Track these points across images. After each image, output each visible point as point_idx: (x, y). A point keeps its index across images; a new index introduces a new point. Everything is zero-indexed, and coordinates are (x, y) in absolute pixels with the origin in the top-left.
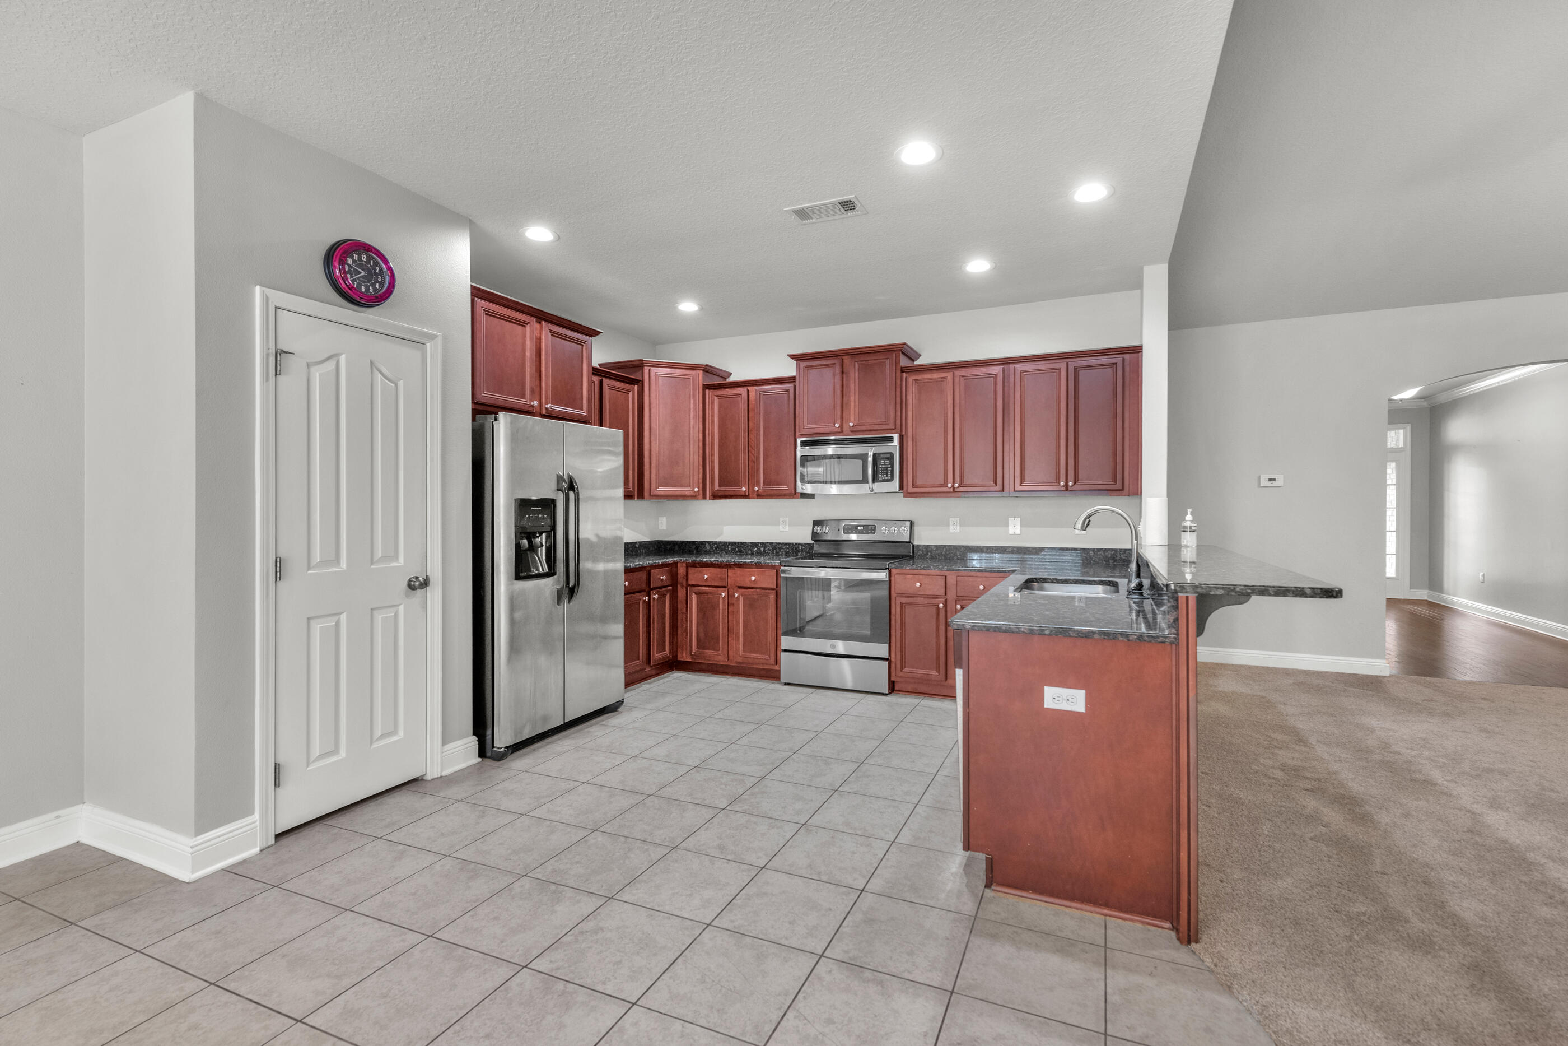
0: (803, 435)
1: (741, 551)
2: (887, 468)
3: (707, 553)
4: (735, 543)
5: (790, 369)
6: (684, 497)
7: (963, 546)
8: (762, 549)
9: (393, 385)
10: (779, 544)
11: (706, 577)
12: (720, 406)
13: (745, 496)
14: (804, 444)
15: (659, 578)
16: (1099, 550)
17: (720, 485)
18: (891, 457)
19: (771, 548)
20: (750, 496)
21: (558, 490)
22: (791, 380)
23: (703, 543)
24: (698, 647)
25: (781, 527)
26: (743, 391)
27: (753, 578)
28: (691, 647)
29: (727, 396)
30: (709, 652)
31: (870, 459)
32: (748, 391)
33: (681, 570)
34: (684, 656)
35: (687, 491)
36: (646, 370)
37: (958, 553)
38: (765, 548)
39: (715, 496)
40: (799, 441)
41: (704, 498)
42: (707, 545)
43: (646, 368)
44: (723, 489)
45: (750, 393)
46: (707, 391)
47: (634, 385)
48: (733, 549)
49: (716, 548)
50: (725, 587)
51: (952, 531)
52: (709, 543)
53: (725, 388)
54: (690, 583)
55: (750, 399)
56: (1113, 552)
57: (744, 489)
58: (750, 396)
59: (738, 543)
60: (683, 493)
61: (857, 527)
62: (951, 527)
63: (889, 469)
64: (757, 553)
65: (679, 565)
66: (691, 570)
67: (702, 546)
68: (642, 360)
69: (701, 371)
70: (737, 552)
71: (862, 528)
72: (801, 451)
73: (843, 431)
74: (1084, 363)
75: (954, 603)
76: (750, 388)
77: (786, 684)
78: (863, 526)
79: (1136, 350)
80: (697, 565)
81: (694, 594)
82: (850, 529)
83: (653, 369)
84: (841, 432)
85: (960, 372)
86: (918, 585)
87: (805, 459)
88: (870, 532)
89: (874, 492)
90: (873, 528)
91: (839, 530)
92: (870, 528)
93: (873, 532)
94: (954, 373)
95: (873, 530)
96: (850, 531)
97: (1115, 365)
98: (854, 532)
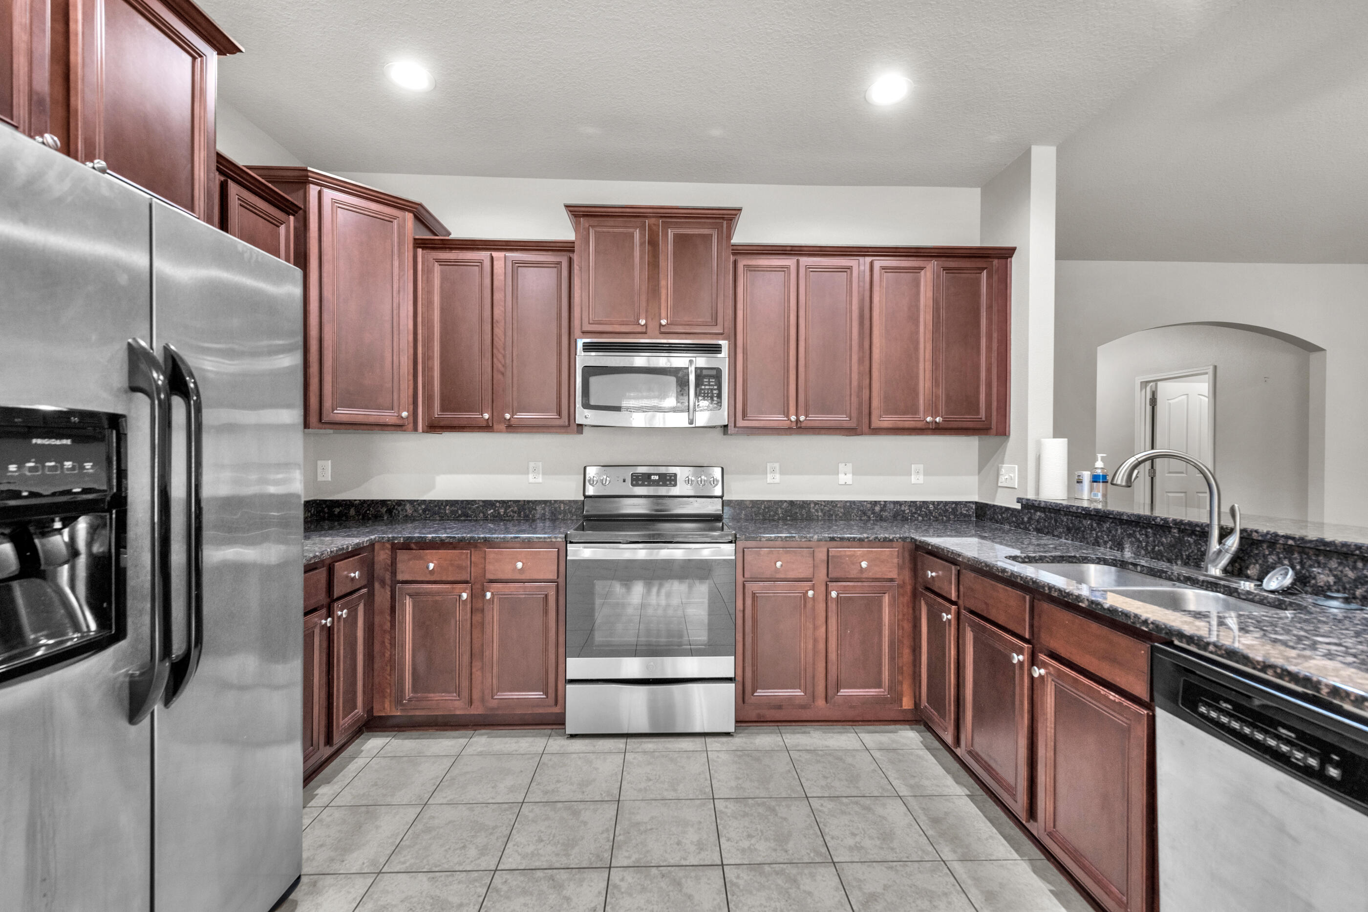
0: (585, 333)
1: (466, 515)
2: (712, 390)
3: (408, 519)
4: (457, 502)
5: (564, 231)
6: (383, 427)
7: (786, 501)
8: (502, 511)
10: (529, 502)
11: (431, 566)
12: (444, 279)
13: (487, 427)
14: (588, 347)
15: (347, 577)
17: (443, 409)
18: (717, 374)
19: (516, 508)
20: (495, 426)
21: (134, 389)
22: (566, 248)
23: (400, 503)
24: (415, 689)
25: (531, 476)
26: (483, 255)
27: (519, 565)
28: (402, 690)
29: (456, 263)
30: (436, 696)
31: (692, 378)
32: (492, 258)
33: (382, 556)
34: (387, 709)
35: (388, 416)
36: (313, 190)
37: (780, 511)
38: (506, 510)
39: (434, 427)
40: (580, 343)
41: (415, 429)
42: (408, 506)
43: (312, 186)
44: (448, 415)
45: (495, 263)
46: (420, 251)
47: (288, 214)
48: (452, 512)
49: (424, 511)
50: (466, 582)
51: (769, 481)
52: (411, 502)
53: (451, 249)
54: (400, 577)
55: (495, 271)
56: (954, 506)
57: (486, 416)
58: (495, 267)
59: (462, 501)
60: (382, 421)
61: (649, 475)
62: (769, 476)
63: (715, 392)
64: (494, 516)
65: (377, 547)
66: (402, 555)
67: (400, 508)
68: (307, 170)
69: (411, 215)
70: (460, 516)
71: (657, 478)
72: (583, 359)
73: (649, 331)
74: (952, 263)
75: (823, 588)
76: (495, 254)
77: (572, 736)
78: (659, 474)
79: (1007, 253)
80: (413, 546)
81: (408, 597)
82: (640, 480)
83: (326, 191)
84: (645, 333)
85: (805, 261)
86: (779, 564)
87: (590, 371)
88: (668, 483)
89: (693, 426)
90: (673, 478)
91: (624, 481)
92: (668, 478)
93: (673, 483)
94: (798, 261)
95: (673, 480)
96: (640, 482)
97: (985, 271)
98: (646, 483)
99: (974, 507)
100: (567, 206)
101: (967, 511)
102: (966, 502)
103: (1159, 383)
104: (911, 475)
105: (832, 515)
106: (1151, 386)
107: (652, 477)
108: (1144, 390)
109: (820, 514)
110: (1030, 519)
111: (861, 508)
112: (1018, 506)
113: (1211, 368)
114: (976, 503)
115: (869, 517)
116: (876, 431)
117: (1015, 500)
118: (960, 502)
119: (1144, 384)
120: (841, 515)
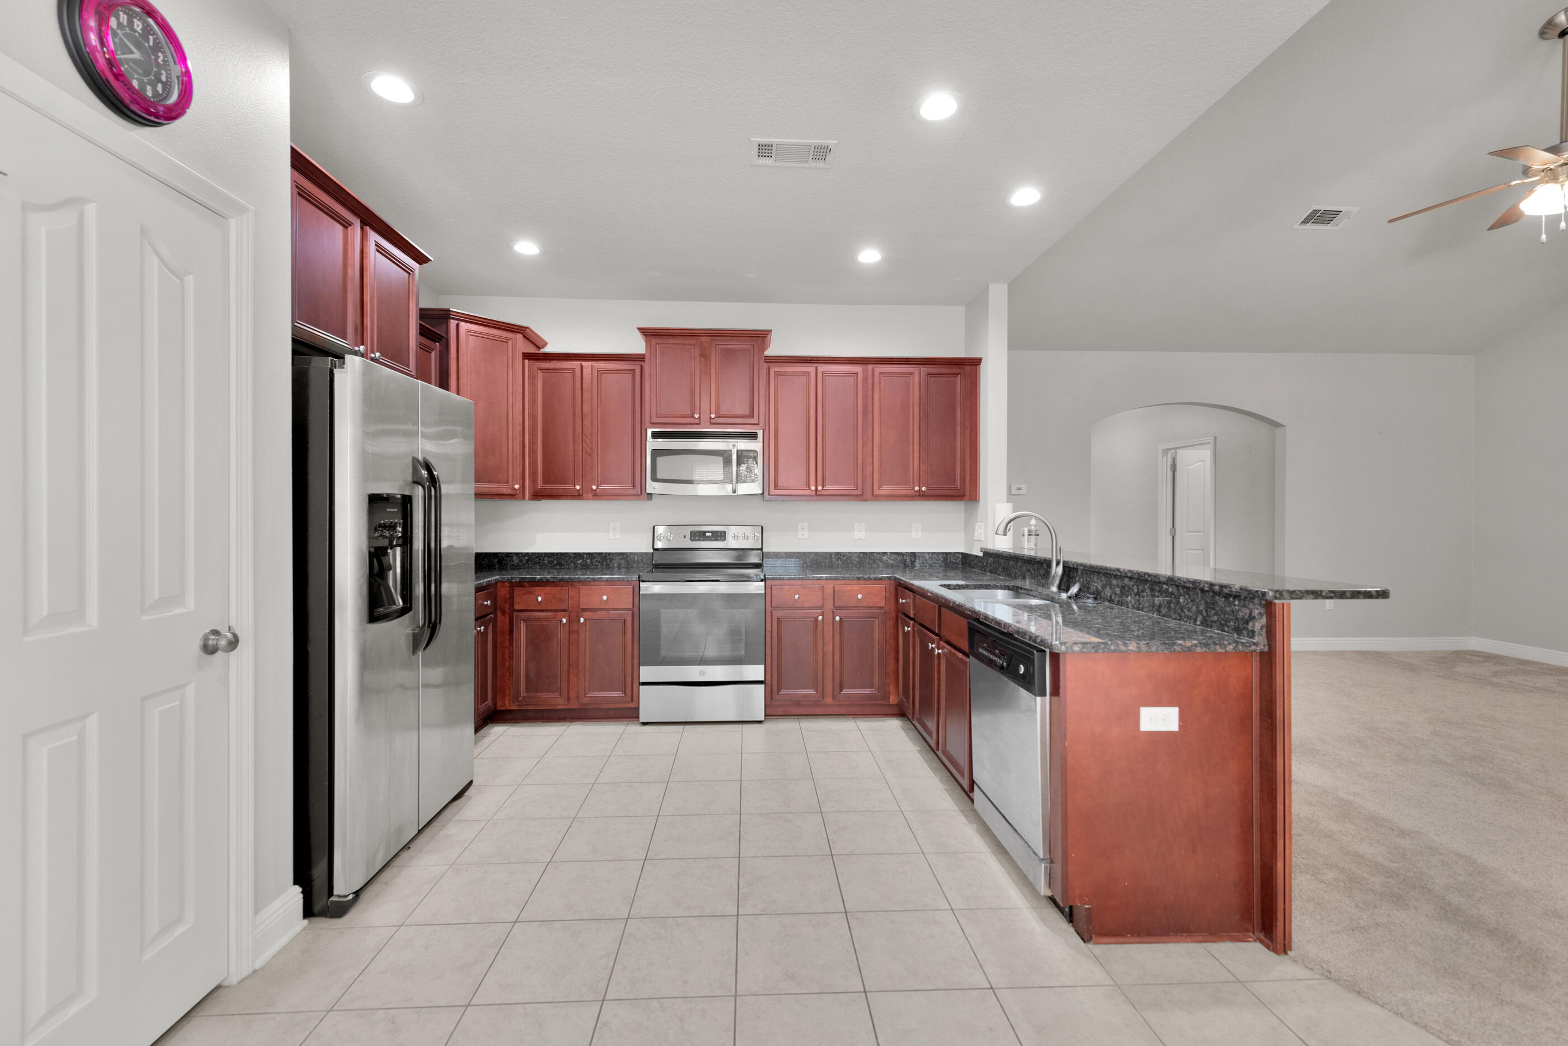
0: (654, 424)
1: (560, 564)
2: (751, 467)
3: (515, 567)
4: (553, 554)
5: (637, 345)
6: (501, 496)
7: (812, 552)
8: (589, 561)
9: (178, 281)
10: (610, 554)
11: (540, 599)
12: (545, 383)
13: (578, 496)
14: (655, 435)
15: (482, 604)
16: (933, 553)
17: (545, 482)
18: (753, 455)
19: (599, 559)
20: (584, 495)
21: (414, 482)
22: (638, 358)
23: (508, 555)
24: (528, 690)
25: (611, 534)
26: (575, 364)
27: (605, 598)
28: (519, 691)
29: (555, 370)
30: (544, 695)
31: (734, 457)
32: (582, 366)
33: (503, 592)
34: (507, 704)
35: (505, 489)
36: (453, 323)
37: (808, 560)
38: (592, 560)
39: (538, 495)
40: (650, 431)
41: (524, 498)
42: (515, 558)
43: (452, 321)
44: (549, 487)
45: (584, 370)
46: (526, 361)
47: (436, 342)
48: (550, 562)
49: (527, 561)
50: (565, 611)
51: (800, 536)
52: (517, 554)
53: (551, 360)
54: (517, 607)
55: (584, 376)
56: (945, 555)
57: (578, 487)
58: (584, 374)
59: (557, 554)
60: (501, 492)
61: (704, 533)
62: (800, 533)
63: (753, 469)
64: (583, 565)
65: (499, 585)
66: (518, 592)
67: (508, 559)
68: (449, 311)
69: (521, 336)
70: (556, 565)
71: (710, 534)
72: (652, 444)
73: (701, 423)
74: (933, 370)
75: (831, 614)
76: (584, 363)
77: (644, 724)
78: (712, 532)
79: (976, 362)
80: (525, 584)
81: (522, 622)
82: (697, 536)
83: (462, 324)
84: (699, 424)
85: (822, 368)
86: (797, 596)
87: (657, 453)
88: (719, 538)
89: (736, 494)
90: (723, 534)
91: (685, 537)
92: (719, 534)
93: (723, 538)
94: (816, 368)
95: (723, 536)
96: (697, 538)
97: (959, 376)
98: (702, 539)
99: (960, 557)
100: (639, 329)
101: (955, 559)
102: (954, 553)
103: (1178, 451)
104: (912, 532)
105: (849, 563)
106: (1172, 454)
107: (707, 534)
108: (1165, 457)
109: (840, 562)
110: (987, 563)
111: (872, 558)
112: (981, 554)
113: (1212, 438)
114: (962, 553)
115: (878, 565)
116: (877, 498)
117: (979, 550)
118: (949, 553)
119: (1166, 451)
120: (856, 563)
